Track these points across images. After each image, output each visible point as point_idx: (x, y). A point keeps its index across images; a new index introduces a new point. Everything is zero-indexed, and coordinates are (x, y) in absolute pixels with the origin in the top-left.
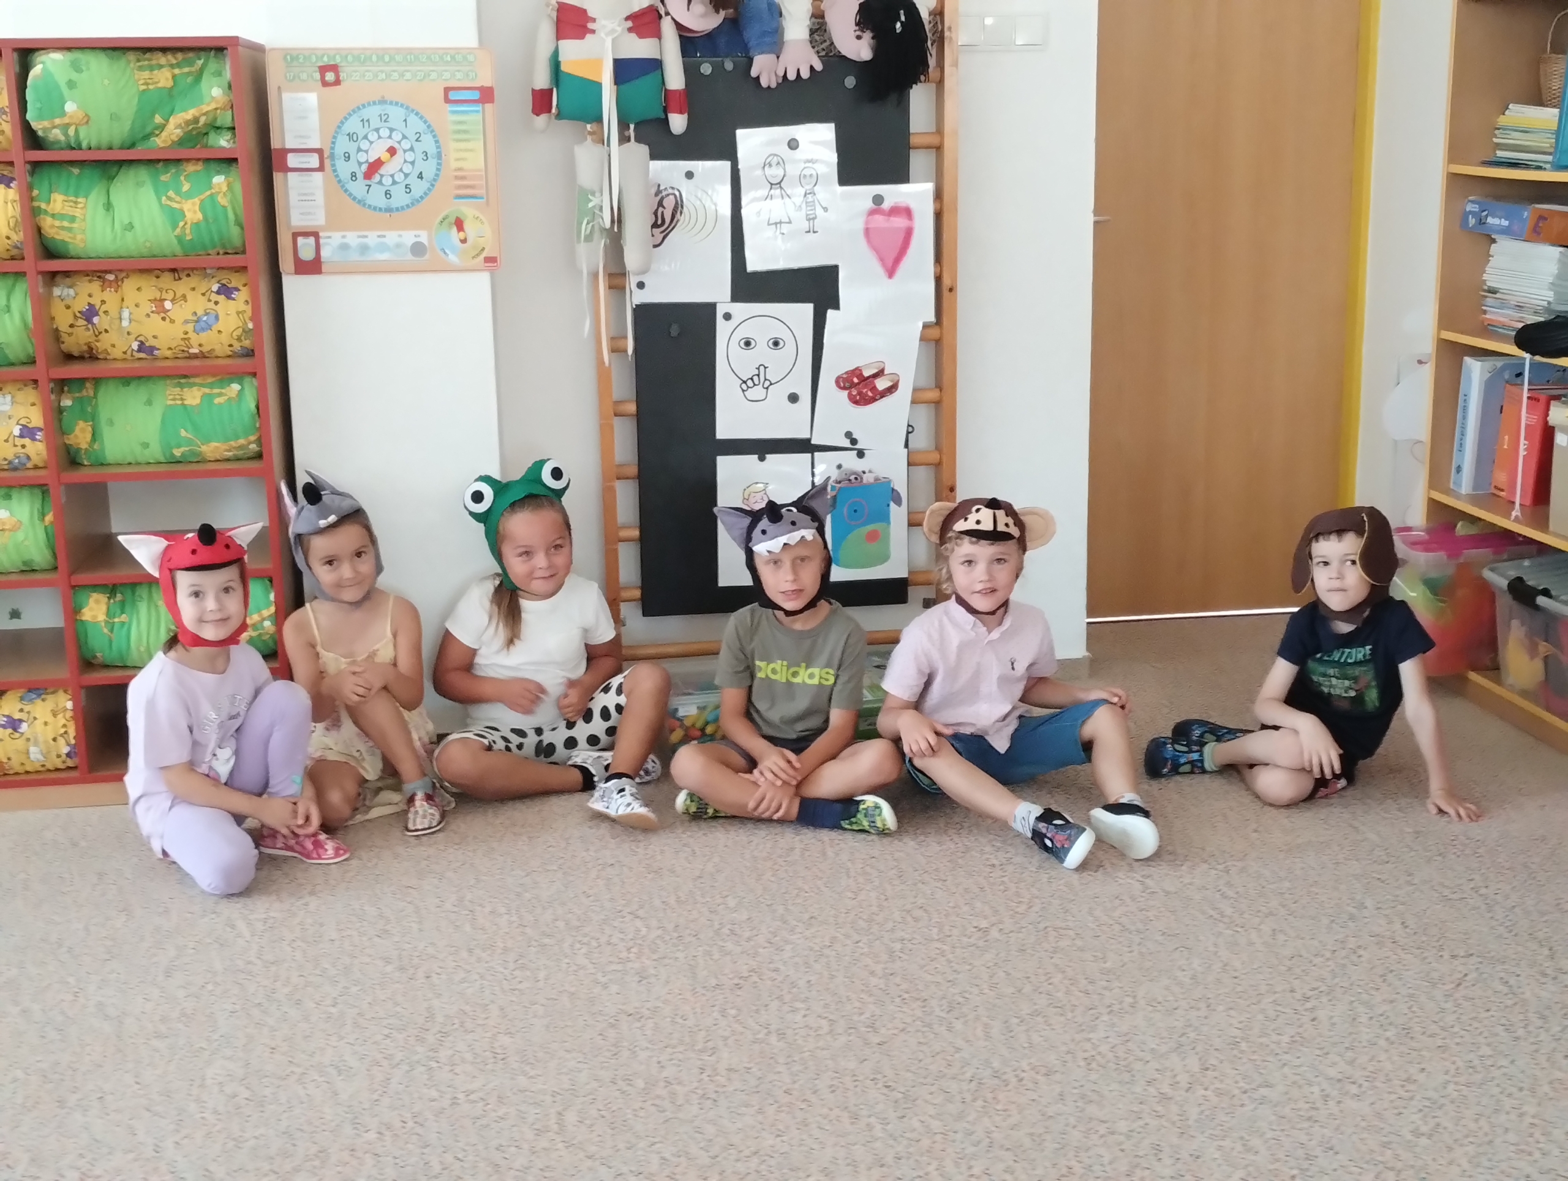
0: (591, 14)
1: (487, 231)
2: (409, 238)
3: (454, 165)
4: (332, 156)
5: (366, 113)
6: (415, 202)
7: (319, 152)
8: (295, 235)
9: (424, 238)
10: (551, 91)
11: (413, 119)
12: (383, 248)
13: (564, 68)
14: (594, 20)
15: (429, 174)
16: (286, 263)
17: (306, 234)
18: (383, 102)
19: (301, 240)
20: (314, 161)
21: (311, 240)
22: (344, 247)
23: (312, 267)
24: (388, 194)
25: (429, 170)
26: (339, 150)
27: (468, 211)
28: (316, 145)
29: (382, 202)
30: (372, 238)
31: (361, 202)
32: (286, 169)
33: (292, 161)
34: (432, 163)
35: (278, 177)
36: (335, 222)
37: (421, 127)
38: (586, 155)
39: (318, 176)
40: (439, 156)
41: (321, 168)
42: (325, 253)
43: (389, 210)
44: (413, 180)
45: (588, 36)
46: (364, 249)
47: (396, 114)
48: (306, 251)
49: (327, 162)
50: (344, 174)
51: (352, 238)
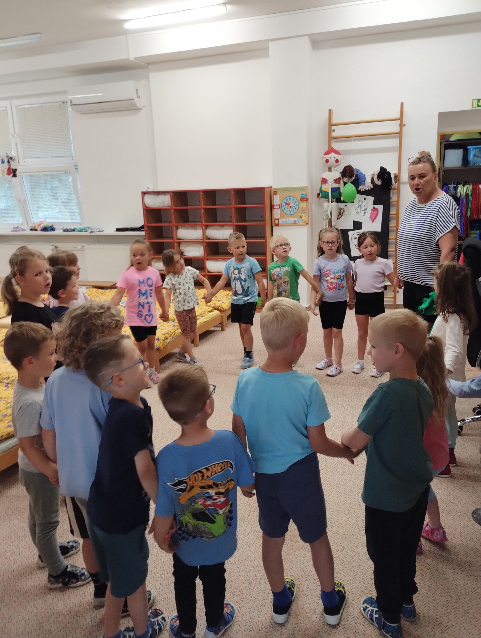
0: (327, 180)
1: (307, 218)
2: (293, 219)
3: (301, 207)
4: (281, 206)
5: (287, 198)
6: (295, 213)
7: (279, 205)
8: (275, 219)
9: (296, 219)
10: (319, 194)
11: (295, 199)
12: (289, 221)
13: (322, 189)
14: (328, 181)
15: (297, 209)
16: (273, 224)
17: (277, 219)
18: (290, 196)
19: (276, 220)
20: (278, 207)
21: (277, 220)
22: (283, 221)
23: (278, 225)
24: (290, 212)
25: (297, 207)
26: (283, 205)
27: (303, 215)
28: (279, 204)
29: (289, 213)
30: (287, 220)
31: (286, 214)
32: (274, 208)
33: (275, 207)
34: (298, 207)
35: (273, 210)
36: (282, 217)
37: (296, 200)
38: (325, 204)
39: (279, 209)
40: (299, 205)
41: (279, 208)
42: (280, 222)
43: (290, 215)
44: (294, 209)
45: (327, 184)
46: (286, 221)
47: (292, 198)
48: (277, 222)
49: (281, 207)
50: (283, 209)
51: (284, 220)
